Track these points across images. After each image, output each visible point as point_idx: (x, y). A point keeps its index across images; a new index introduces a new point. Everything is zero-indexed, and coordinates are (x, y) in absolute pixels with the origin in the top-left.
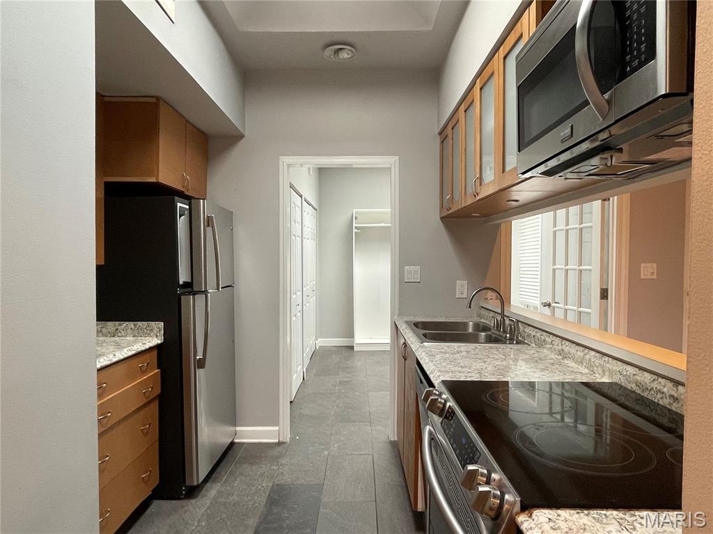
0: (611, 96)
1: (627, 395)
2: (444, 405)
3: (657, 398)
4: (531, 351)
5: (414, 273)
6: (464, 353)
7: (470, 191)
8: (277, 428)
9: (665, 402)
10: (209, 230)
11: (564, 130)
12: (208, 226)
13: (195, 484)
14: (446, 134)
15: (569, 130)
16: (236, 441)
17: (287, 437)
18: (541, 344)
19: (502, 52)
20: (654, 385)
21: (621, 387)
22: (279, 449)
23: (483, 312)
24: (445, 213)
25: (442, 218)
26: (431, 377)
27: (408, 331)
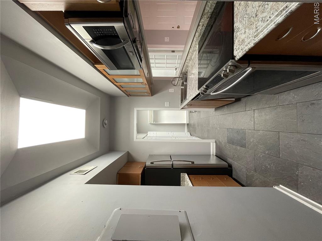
0: (123, 40)
1: (202, 40)
2: (205, 88)
3: (203, 31)
4: (189, 69)
5: (167, 104)
6: (190, 87)
7: (144, 86)
8: (211, 143)
9: (204, 28)
10: (154, 163)
11: (130, 54)
12: (153, 163)
13: (227, 165)
14: (129, 94)
15: (131, 53)
16: (215, 155)
17: (214, 140)
18: (187, 66)
19: (107, 76)
20: (199, 31)
21: (200, 42)
22: (217, 142)
23: (178, 84)
24: (150, 94)
25: (152, 96)
26: (197, 94)
27: (183, 104)
